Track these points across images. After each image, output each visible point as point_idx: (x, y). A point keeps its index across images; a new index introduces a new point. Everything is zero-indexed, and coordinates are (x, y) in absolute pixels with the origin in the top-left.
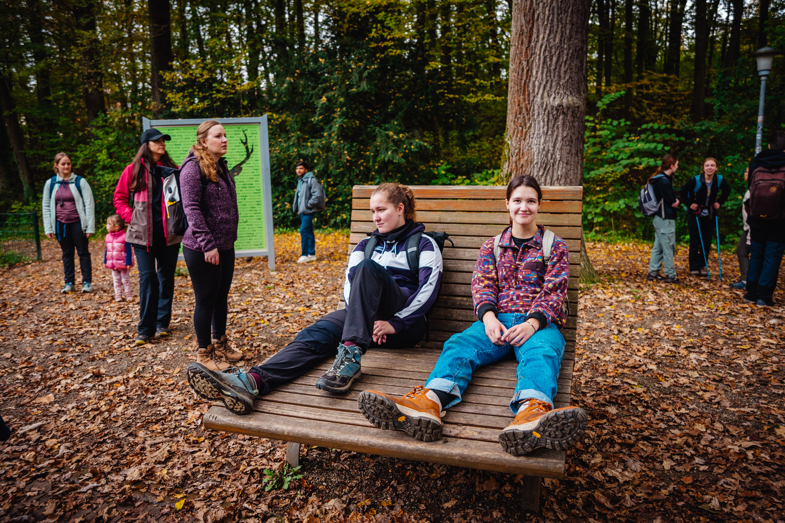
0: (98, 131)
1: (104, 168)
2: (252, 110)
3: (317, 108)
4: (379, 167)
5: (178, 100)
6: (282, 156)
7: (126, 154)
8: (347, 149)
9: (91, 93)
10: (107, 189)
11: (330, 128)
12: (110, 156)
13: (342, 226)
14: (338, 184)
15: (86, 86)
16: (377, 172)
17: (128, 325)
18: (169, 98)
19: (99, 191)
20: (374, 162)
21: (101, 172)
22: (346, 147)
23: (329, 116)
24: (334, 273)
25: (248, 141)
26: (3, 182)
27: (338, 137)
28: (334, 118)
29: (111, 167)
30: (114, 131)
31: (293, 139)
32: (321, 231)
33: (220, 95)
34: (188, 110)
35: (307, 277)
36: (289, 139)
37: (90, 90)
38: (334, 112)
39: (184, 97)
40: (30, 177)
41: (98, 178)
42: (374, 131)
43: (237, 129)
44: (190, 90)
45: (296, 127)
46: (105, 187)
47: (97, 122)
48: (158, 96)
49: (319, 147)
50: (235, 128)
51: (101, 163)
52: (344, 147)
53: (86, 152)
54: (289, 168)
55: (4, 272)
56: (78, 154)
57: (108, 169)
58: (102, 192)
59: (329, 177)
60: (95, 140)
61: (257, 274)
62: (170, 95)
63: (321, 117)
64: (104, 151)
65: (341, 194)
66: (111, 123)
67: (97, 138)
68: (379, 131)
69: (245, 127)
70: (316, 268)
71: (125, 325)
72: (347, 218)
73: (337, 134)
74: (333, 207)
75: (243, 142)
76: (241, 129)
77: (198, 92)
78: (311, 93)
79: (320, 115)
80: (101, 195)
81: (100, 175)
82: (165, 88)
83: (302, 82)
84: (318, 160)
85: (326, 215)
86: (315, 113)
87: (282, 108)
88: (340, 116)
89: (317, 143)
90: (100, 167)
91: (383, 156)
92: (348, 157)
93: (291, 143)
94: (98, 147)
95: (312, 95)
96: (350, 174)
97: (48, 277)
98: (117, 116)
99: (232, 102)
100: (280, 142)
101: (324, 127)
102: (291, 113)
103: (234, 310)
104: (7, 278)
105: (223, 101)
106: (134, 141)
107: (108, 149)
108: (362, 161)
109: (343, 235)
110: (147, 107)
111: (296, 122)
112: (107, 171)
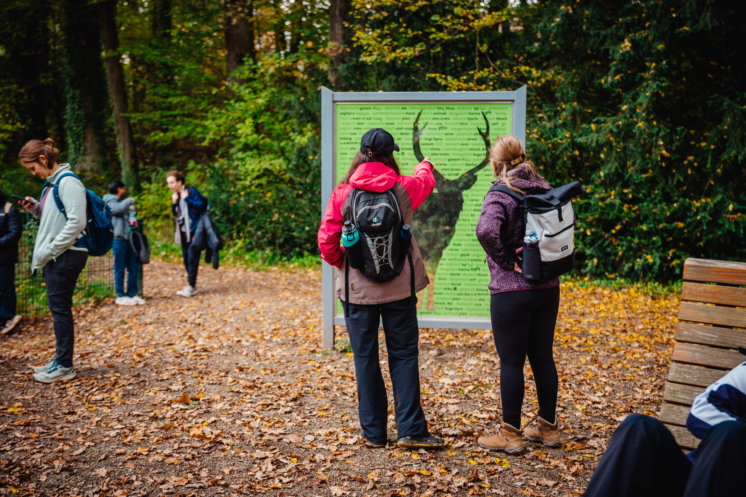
0: (242, 88)
1: (246, 147)
2: (494, 61)
3: (613, 60)
4: (724, 171)
5: (373, 42)
6: (543, 144)
7: (282, 126)
8: (663, 139)
9: (236, 26)
10: (247, 183)
11: (634, 99)
12: (258, 129)
13: (645, 276)
14: (640, 201)
15: (230, 14)
16: (719, 180)
17: (280, 440)
18: (358, 38)
19: (235, 186)
20: (716, 162)
21: (240, 155)
22: (662, 134)
23: (634, 75)
24: (628, 375)
25: (491, 132)
26: (93, 161)
27: (648, 115)
28: (642, 79)
29: (257, 147)
30: (265, 88)
31: (564, 114)
32: (604, 282)
33: (443, 36)
34: (388, 60)
35: (578, 378)
36: (557, 113)
37: (234, 21)
38: (646, 69)
39: (383, 37)
40: (134, 156)
41: (236, 163)
42: (721, 104)
43: (473, 111)
44: (394, 25)
45: (571, 93)
46: (245, 179)
47: (241, 73)
48: (339, 31)
49: (611, 131)
50: (471, 108)
51: (242, 140)
52: (658, 133)
53: (220, 122)
54: (553, 166)
55: (88, 311)
56: (207, 123)
57: (251, 150)
58: (239, 186)
59: (625, 185)
60: (236, 101)
61: (487, 361)
62: (359, 34)
63: (618, 77)
64: (249, 121)
65: (646, 218)
66: (263, 75)
67: (240, 99)
68: (729, 106)
69: (487, 108)
70: (594, 361)
71: (275, 439)
72: (654, 263)
73: (647, 108)
74: (630, 242)
75: (481, 133)
76: (479, 111)
77: (406, 28)
78: (603, 32)
79: (616, 73)
80: (238, 193)
81: (238, 159)
82: (352, 20)
83: (587, 12)
84: (608, 155)
85: (616, 254)
86: (609, 69)
87: (548, 58)
88: (655, 78)
89: (609, 124)
90: (240, 146)
91: (734, 152)
92: (664, 152)
93: (560, 122)
94: (239, 114)
95: (605, 37)
96: (667, 181)
97: (151, 328)
98: (273, 64)
99: (461, 46)
100: (541, 119)
101: (624, 94)
102: (564, 68)
103: (451, 432)
104: (91, 322)
105: (445, 45)
106: (297, 107)
107: (255, 117)
108: (691, 158)
109: (646, 294)
110: (321, 50)
111: (572, 84)
112: (250, 153)
